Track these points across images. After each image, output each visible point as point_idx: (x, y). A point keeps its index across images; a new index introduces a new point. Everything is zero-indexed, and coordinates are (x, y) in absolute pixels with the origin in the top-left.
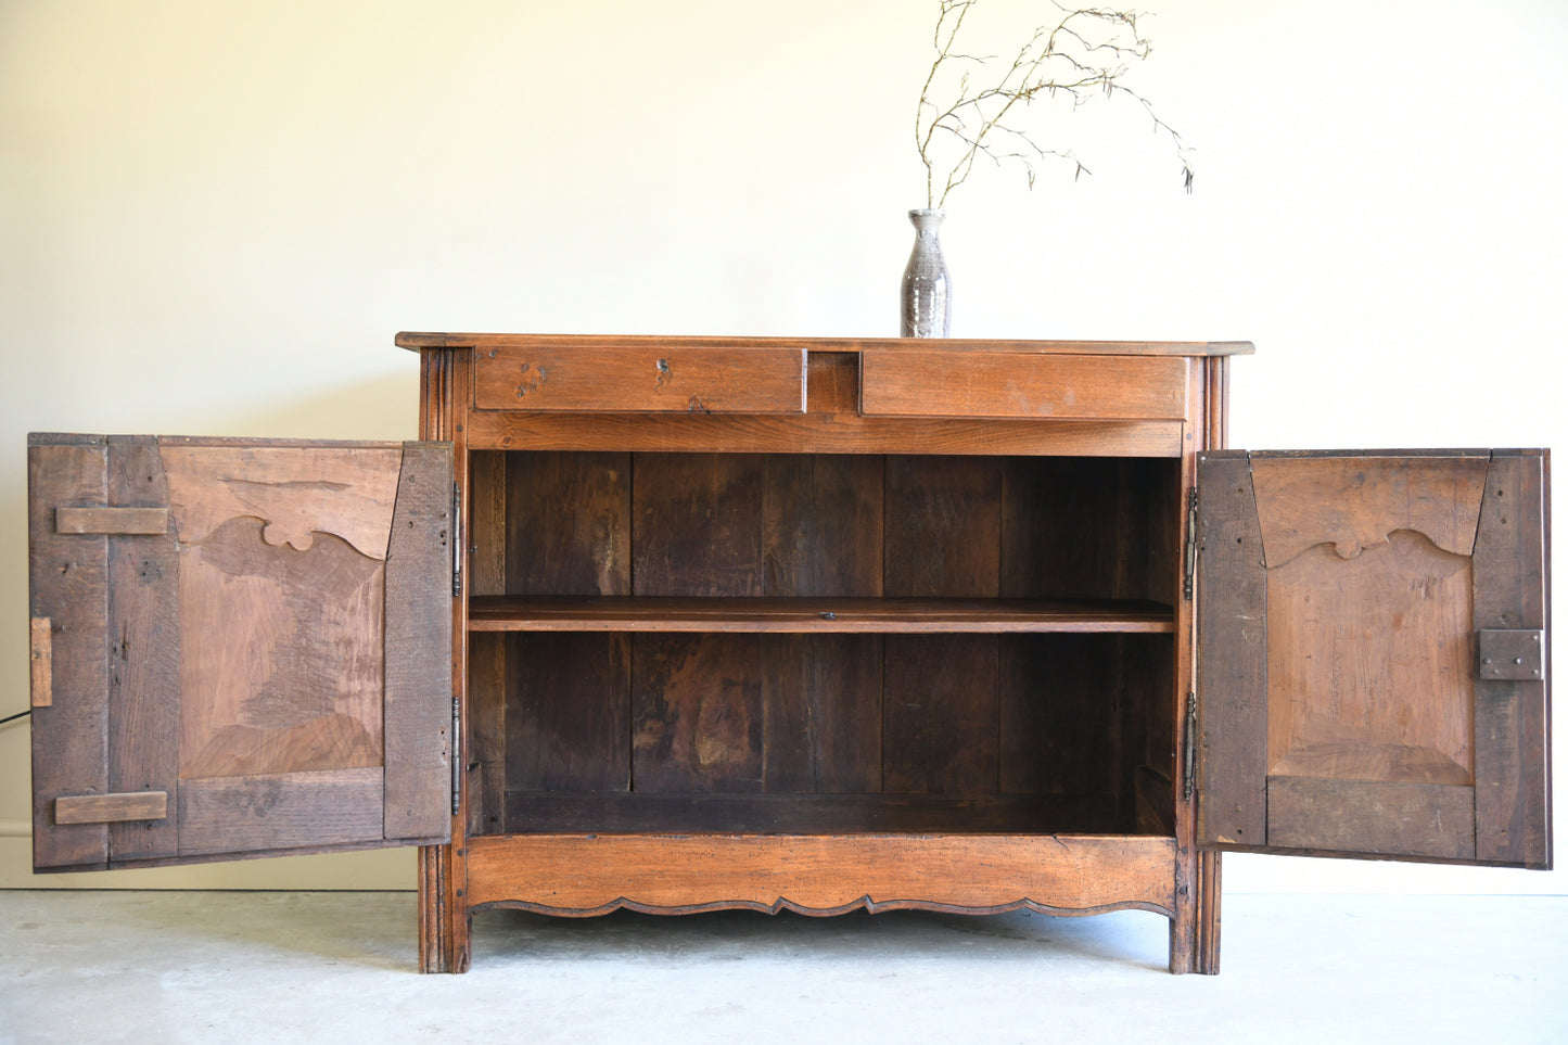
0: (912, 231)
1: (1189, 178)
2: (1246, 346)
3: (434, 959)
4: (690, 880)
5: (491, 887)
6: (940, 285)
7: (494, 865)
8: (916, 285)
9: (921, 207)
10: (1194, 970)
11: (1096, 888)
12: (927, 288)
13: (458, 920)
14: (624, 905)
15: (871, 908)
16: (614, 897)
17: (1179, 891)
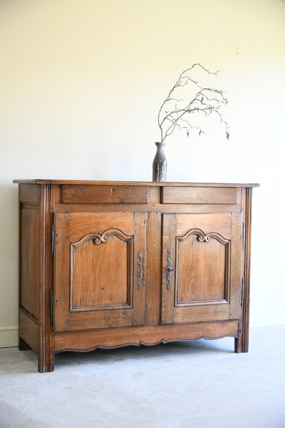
0: (156, 148)
1: (228, 136)
2: (257, 185)
3: (44, 368)
4: (117, 339)
5: (61, 345)
6: (165, 163)
7: (62, 339)
8: (158, 164)
9: (160, 141)
10: (242, 352)
11: (220, 332)
12: (161, 164)
13: (52, 356)
14: (99, 347)
15: (164, 342)
16: (96, 345)
17: (239, 331)
